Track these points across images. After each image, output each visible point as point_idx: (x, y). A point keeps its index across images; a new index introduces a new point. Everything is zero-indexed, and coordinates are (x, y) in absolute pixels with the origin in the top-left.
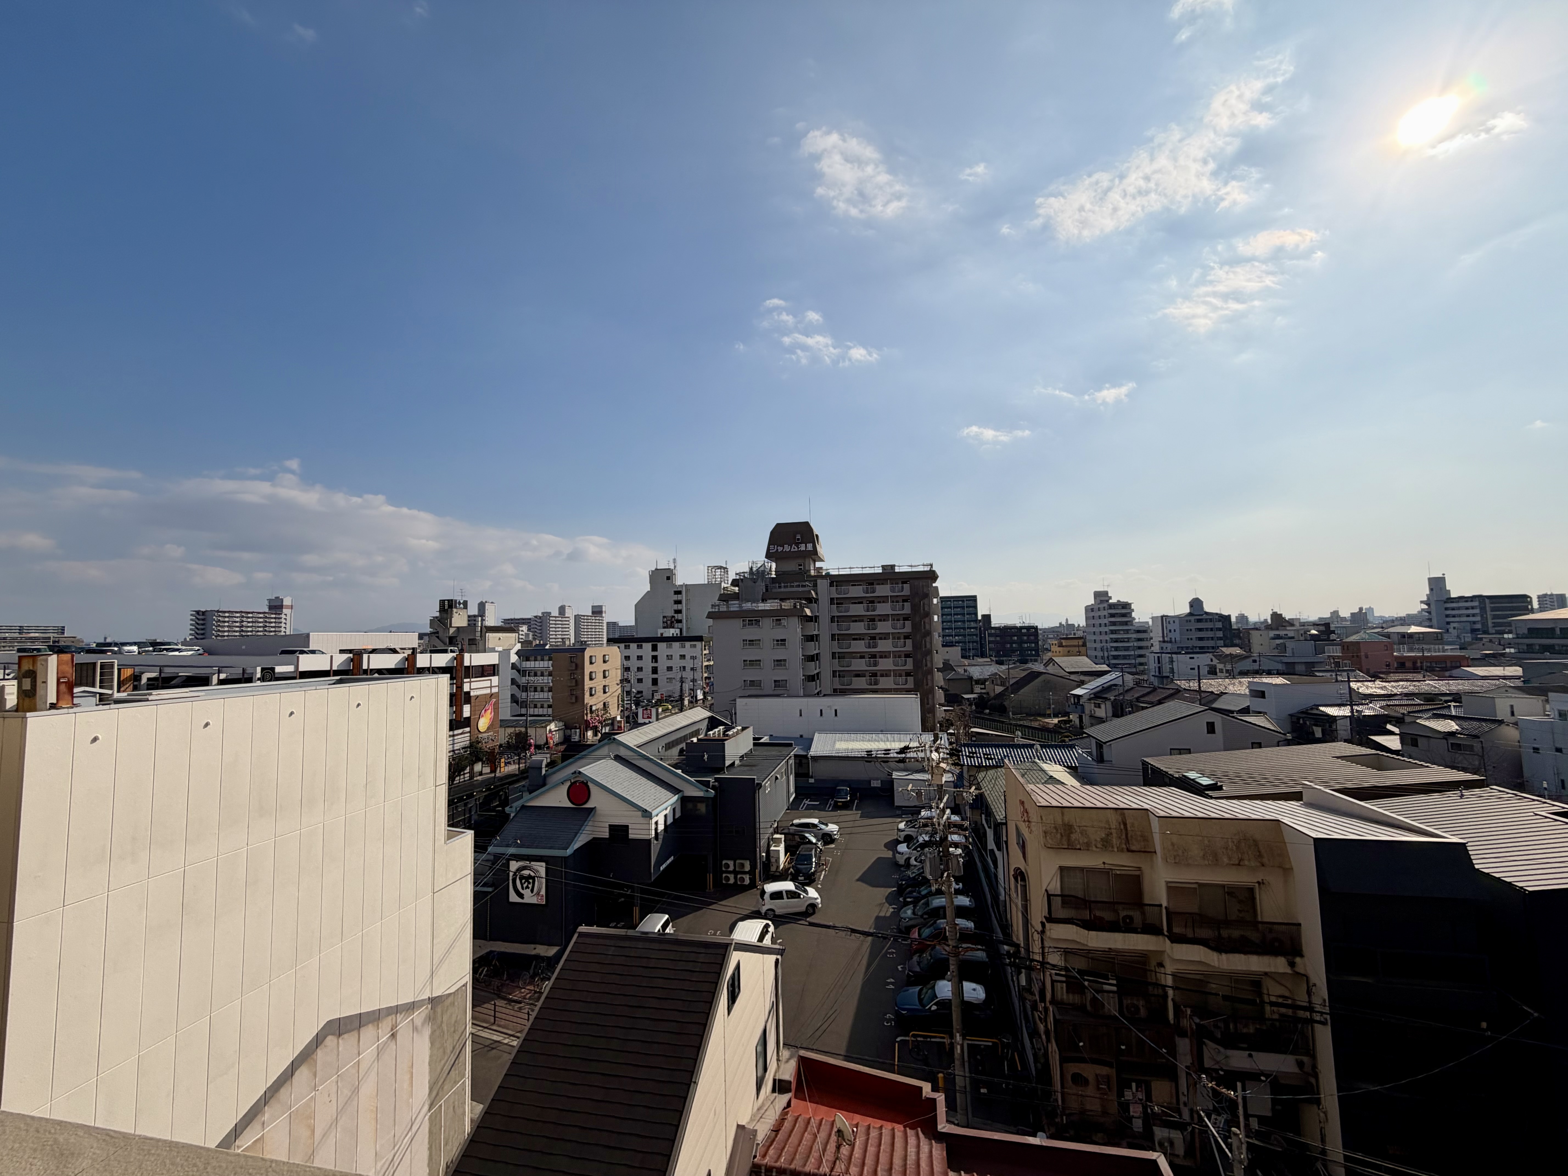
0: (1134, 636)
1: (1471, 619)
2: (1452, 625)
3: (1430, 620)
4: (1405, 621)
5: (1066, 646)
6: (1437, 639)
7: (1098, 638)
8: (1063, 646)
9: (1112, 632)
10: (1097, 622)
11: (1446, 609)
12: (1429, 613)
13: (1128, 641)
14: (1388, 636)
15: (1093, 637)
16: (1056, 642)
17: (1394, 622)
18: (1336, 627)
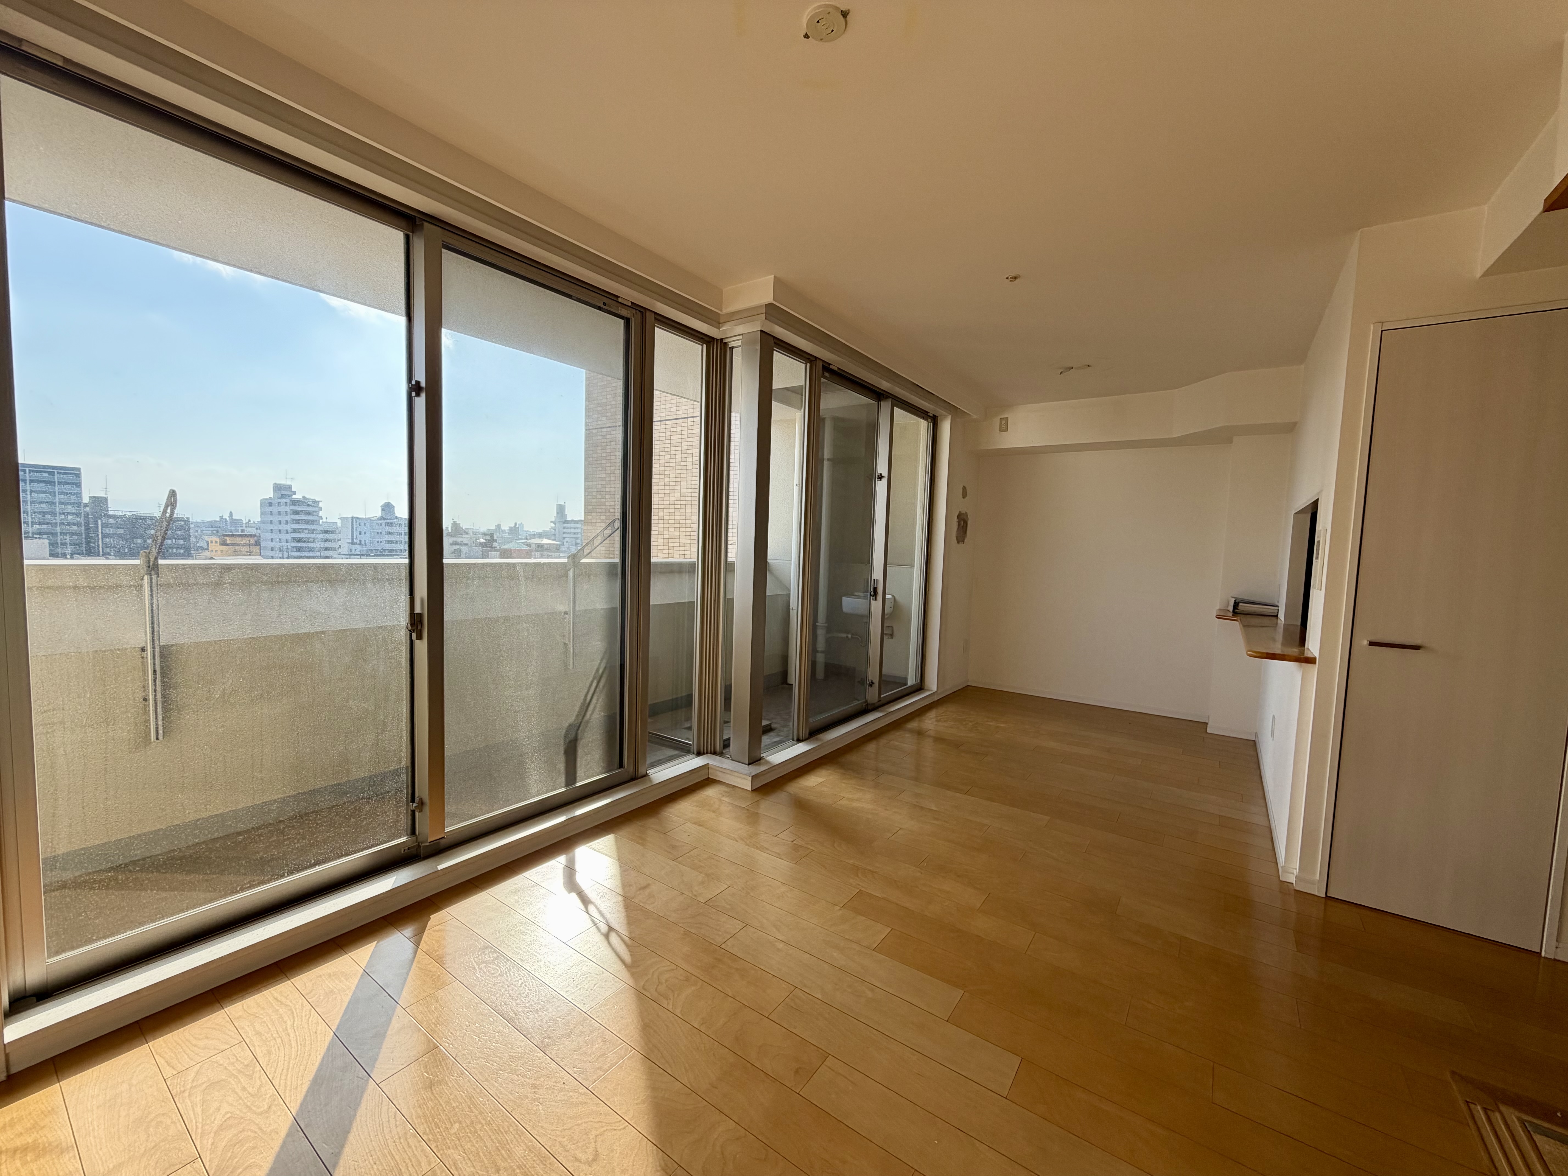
0: (321, 536)
1: (576, 536)
2: (567, 539)
3: (555, 535)
4: (540, 535)
5: (233, 545)
6: (557, 549)
7: (275, 536)
8: (227, 545)
9: (295, 531)
10: (276, 519)
11: (564, 528)
12: (555, 530)
13: (313, 542)
14: (529, 545)
15: (269, 536)
16: (218, 539)
17: (534, 536)
18: (498, 537)
